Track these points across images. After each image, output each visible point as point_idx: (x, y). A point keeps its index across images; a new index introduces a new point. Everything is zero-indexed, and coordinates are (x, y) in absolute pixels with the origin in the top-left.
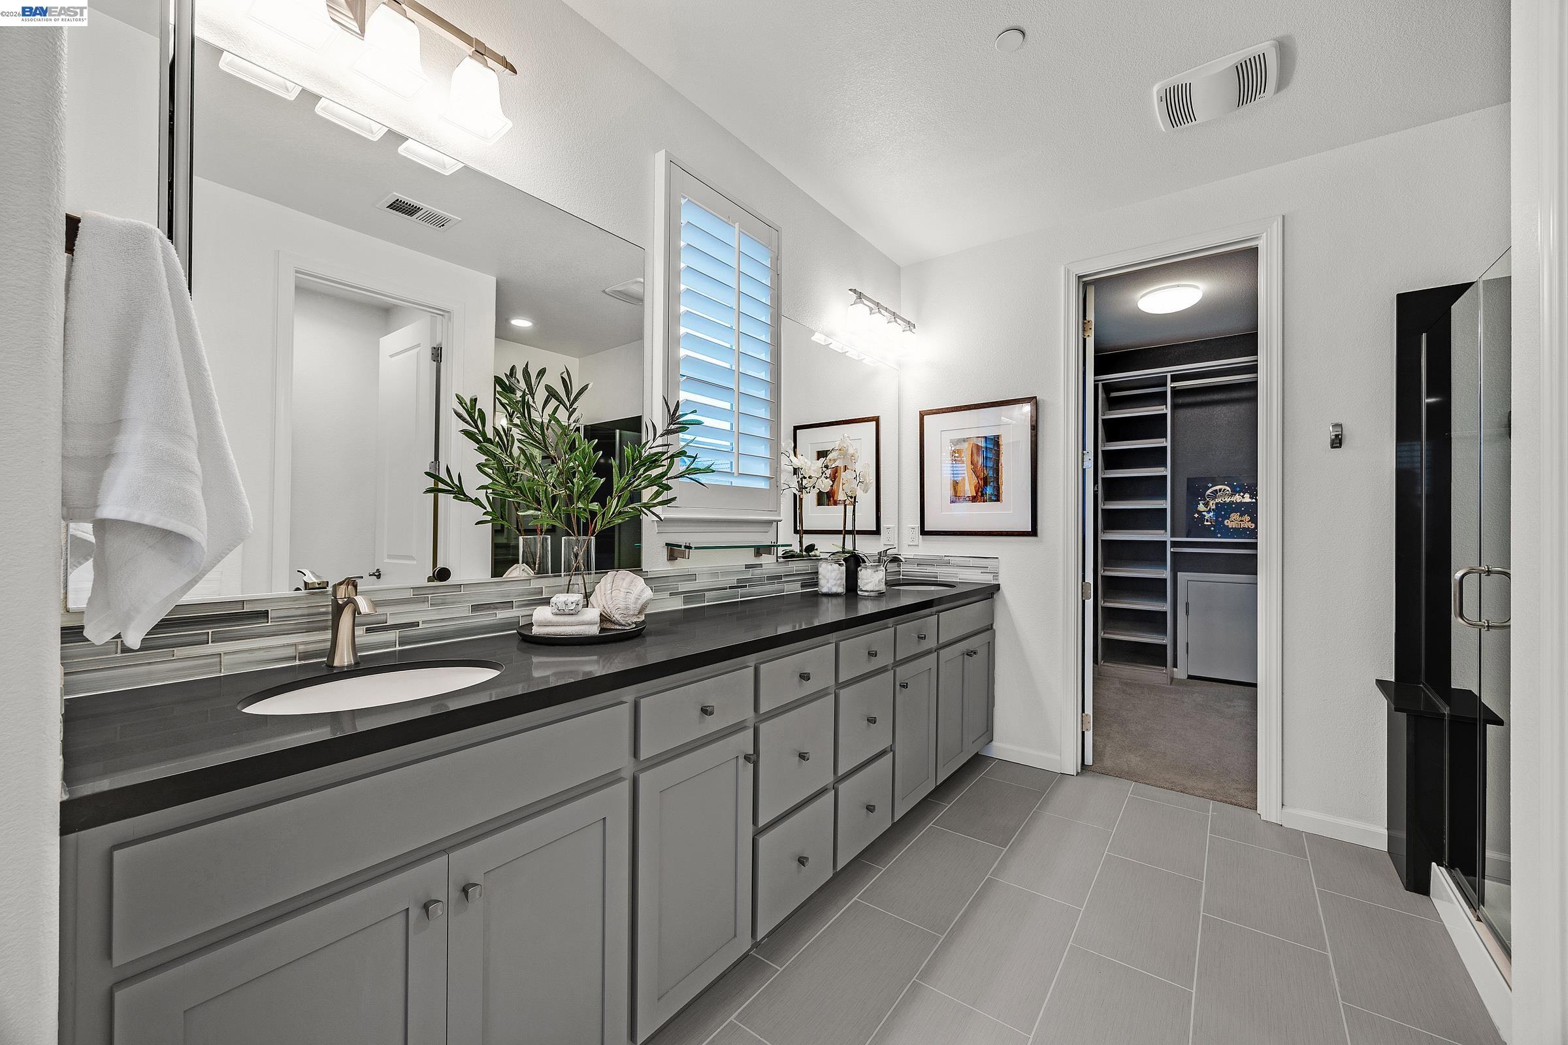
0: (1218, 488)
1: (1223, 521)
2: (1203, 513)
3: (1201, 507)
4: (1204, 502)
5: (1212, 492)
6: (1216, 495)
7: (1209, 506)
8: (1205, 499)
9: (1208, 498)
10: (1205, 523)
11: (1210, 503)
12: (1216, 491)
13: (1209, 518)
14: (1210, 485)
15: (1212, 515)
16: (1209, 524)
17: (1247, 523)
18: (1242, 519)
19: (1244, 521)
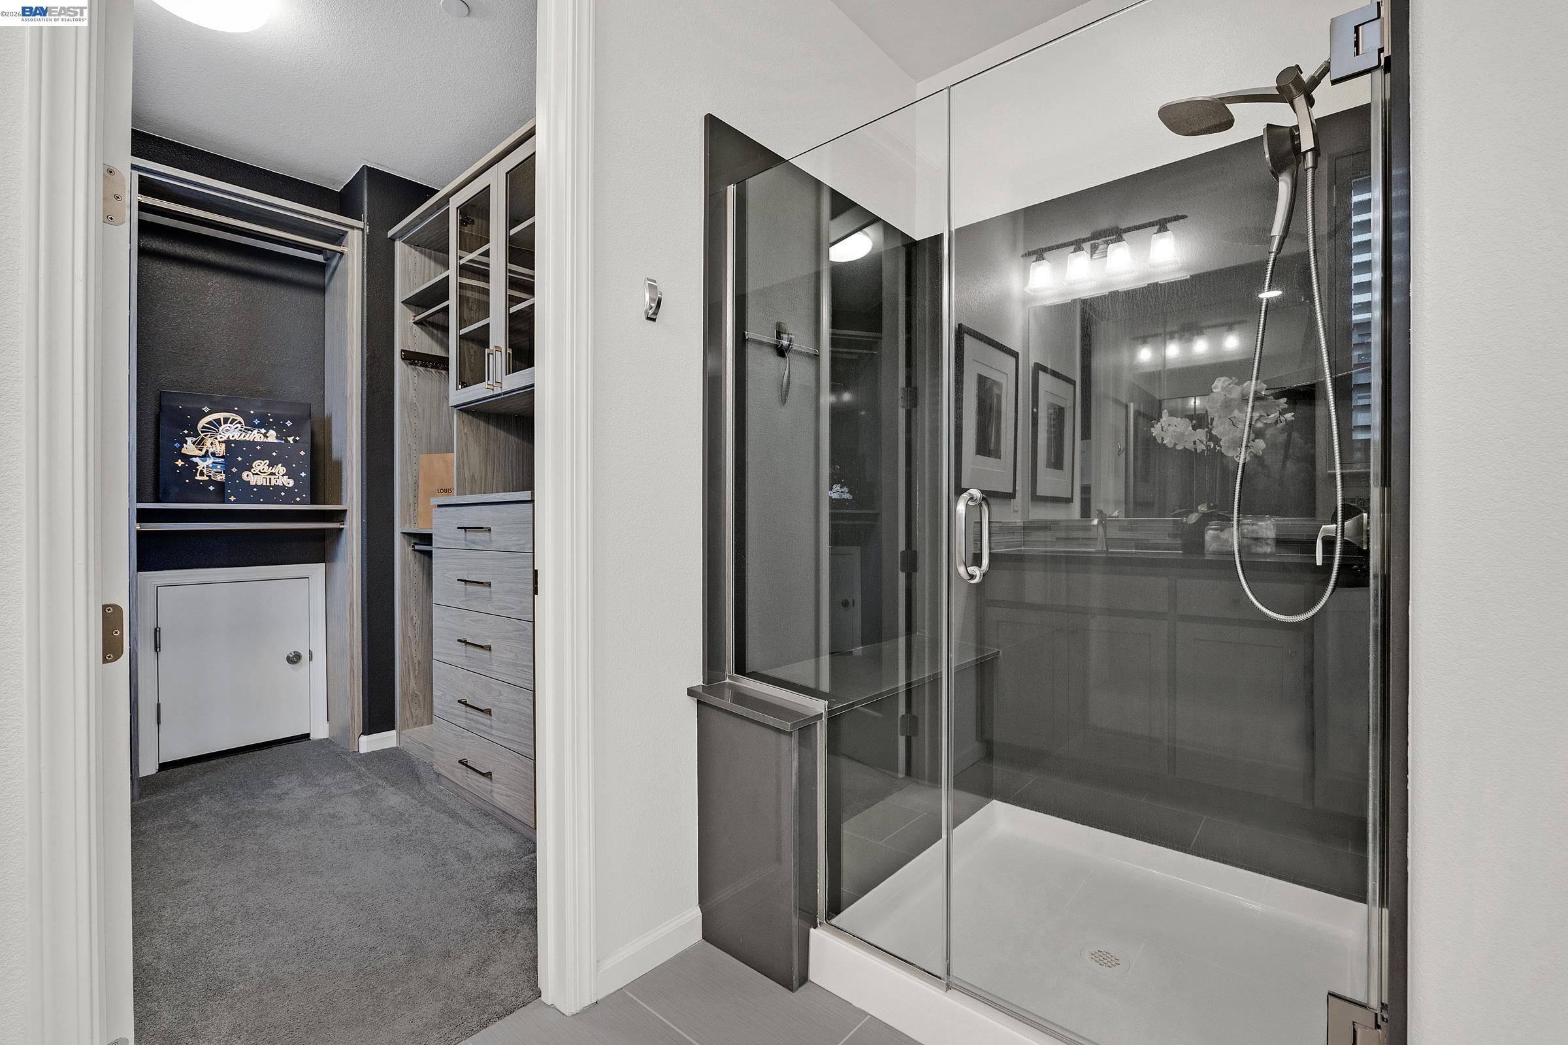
0: (219, 416)
1: (239, 473)
2: (194, 460)
3: (189, 448)
4: (194, 439)
5: (210, 423)
6: (218, 428)
7: (205, 447)
8: (196, 435)
9: (202, 432)
10: (196, 478)
11: (208, 442)
12: (218, 421)
13: (208, 468)
14: (206, 409)
15: (213, 463)
16: (207, 478)
17: (281, 477)
18: (273, 471)
19: (277, 474)
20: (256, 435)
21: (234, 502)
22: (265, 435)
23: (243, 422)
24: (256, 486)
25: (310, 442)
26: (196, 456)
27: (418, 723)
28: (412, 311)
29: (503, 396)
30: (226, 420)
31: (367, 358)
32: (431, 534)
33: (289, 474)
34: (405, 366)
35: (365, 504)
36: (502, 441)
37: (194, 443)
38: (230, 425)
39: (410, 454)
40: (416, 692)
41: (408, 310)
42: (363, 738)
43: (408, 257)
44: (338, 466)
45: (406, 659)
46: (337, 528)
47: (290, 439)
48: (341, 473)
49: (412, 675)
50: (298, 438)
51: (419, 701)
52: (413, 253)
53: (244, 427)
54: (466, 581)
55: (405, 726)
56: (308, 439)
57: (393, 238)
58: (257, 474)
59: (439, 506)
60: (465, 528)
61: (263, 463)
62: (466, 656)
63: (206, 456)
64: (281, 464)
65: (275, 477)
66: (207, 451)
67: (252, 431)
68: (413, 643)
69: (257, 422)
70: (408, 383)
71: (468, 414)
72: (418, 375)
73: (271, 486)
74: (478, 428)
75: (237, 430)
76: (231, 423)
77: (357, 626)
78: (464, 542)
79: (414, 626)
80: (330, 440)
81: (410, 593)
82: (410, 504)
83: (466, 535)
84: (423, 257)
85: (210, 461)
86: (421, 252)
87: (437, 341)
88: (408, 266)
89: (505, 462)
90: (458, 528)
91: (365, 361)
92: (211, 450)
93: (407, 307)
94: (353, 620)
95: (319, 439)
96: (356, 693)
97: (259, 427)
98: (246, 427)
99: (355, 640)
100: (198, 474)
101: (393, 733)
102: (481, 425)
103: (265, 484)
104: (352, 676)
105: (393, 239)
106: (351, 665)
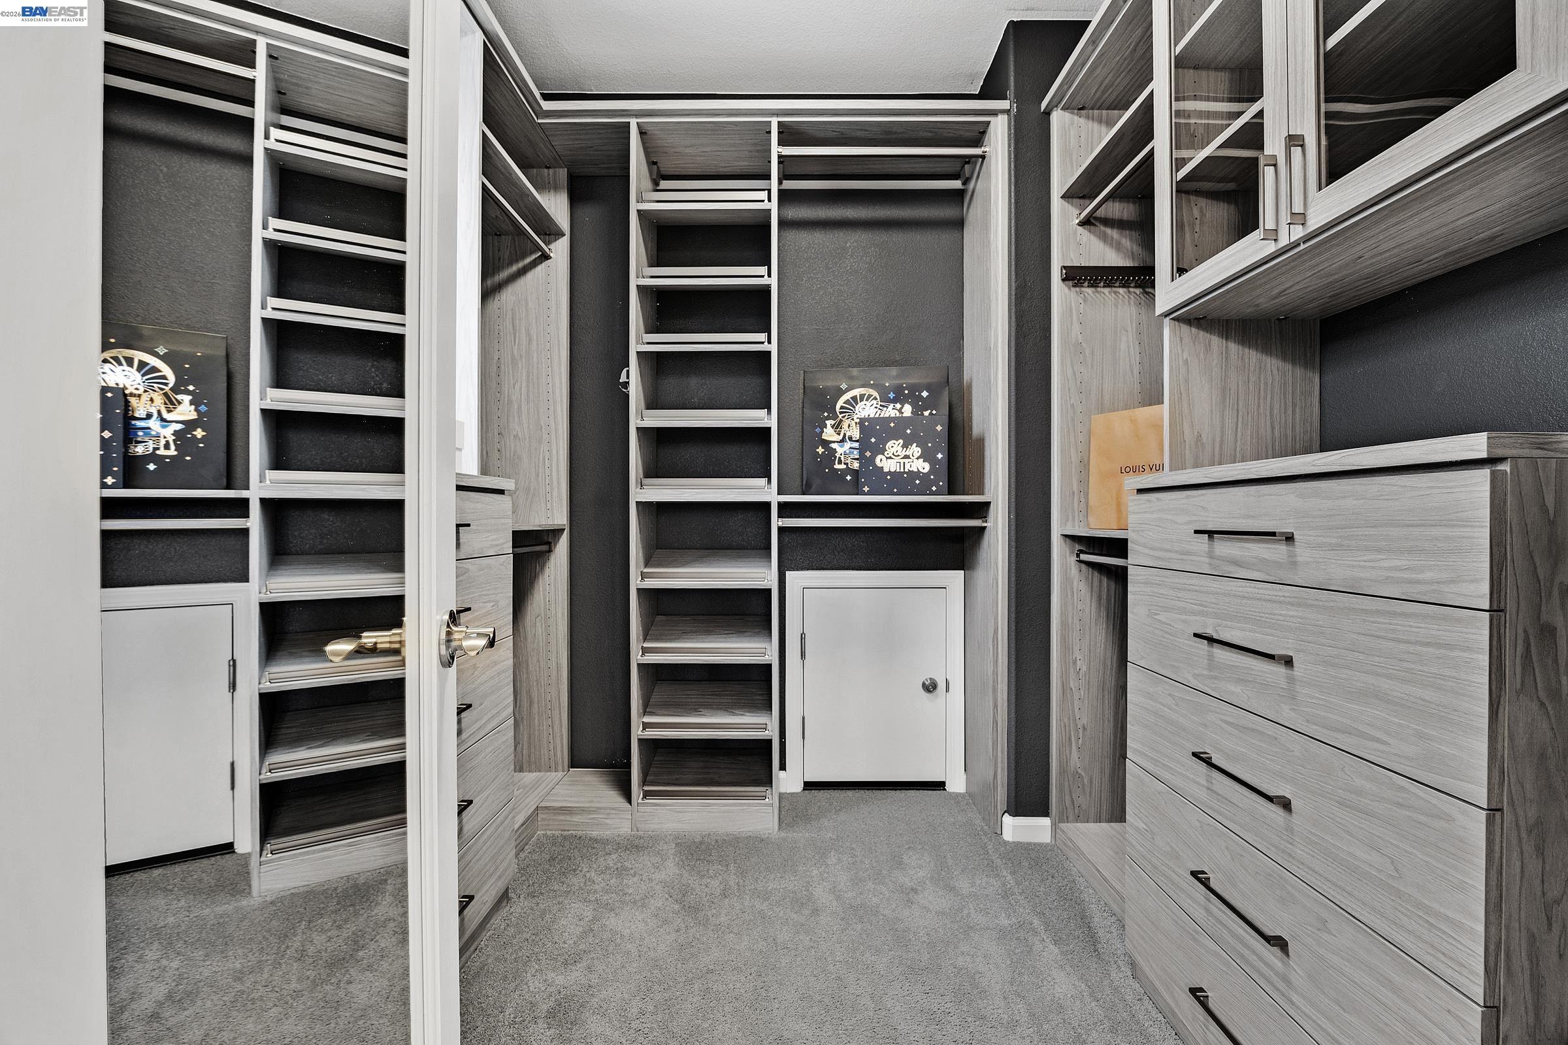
0: (856, 392)
1: (873, 458)
2: (833, 445)
3: (829, 434)
4: (833, 422)
5: (847, 402)
6: (854, 407)
7: (843, 430)
8: (835, 417)
9: (841, 413)
10: (835, 467)
11: (845, 425)
12: (854, 398)
13: (846, 454)
14: (844, 386)
15: (850, 448)
16: (845, 466)
17: (915, 460)
18: (907, 453)
19: (911, 456)
20: (891, 411)
21: (868, 494)
22: (900, 411)
23: (878, 397)
24: (890, 473)
25: (947, 413)
26: (834, 442)
27: (1081, 816)
28: (1076, 207)
29: (1302, 247)
30: (862, 397)
31: (1016, 289)
32: (1126, 541)
33: (924, 456)
34: (1066, 290)
35: (1013, 493)
36: (1252, 369)
37: (832, 427)
38: (866, 403)
39: (1073, 420)
40: (1079, 771)
41: (1070, 206)
42: (1008, 819)
43: (1069, 129)
44: (981, 443)
45: (1066, 720)
46: (978, 527)
47: (926, 413)
48: (983, 453)
49: (1074, 744)
50: (934, 412)
51: (1083, 785)
52: (1076, 122)
53: (880, 403)
54: (1211, 640)
55: (1063, 818)
56: (945, 410)
57: (1047, 111)
58: (890, 458)
59: (1140, 491)
60: (1211, 534)
61: (897, 443)
62: (1208, 789)
63: (843, 441)
64: (915, 444)
65: (909, 460)
66: (845, 434)
67: (887, 407)
68: (1076, 697)
69: (892, 395)
70: (1071, 316)
71: (1191, 326)
72: (1085, 301)
73: (904, 472)
74: (1208, 347)
75: (873, 407)
76: (867, 400)
77: (1003, 663)
78: (1207, 560)
79: (1078, 673)
80: (970, 412)
81: (1073, 623)
82: (1074, 493)
83: (1211, 547)
84: (1090, 123)
85: (848, 445)
86: (1088, 117)
87: (1111, 245)
88: (1070, 142)
89: (1259, 406)
90: (1196, 532)
91: (1014, 293)
92: (848, 434)
93: (1068, 202)
94: (997, 652)
95: (957, 414)
96: (999, 754)
97: (894, 401)
98: (882, 404)
99: (999, 681)
100: (836, 462)
101: (1045, 822)
102: (1212, 342)
103: (898, 470)
104: (995, 729)
105: (1047, 113)
106: (994, 715)
